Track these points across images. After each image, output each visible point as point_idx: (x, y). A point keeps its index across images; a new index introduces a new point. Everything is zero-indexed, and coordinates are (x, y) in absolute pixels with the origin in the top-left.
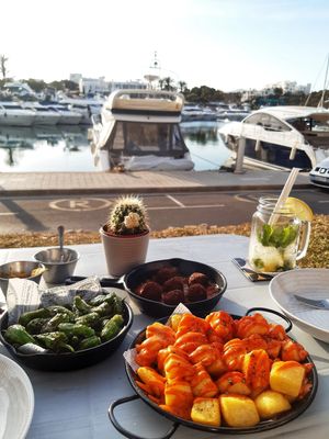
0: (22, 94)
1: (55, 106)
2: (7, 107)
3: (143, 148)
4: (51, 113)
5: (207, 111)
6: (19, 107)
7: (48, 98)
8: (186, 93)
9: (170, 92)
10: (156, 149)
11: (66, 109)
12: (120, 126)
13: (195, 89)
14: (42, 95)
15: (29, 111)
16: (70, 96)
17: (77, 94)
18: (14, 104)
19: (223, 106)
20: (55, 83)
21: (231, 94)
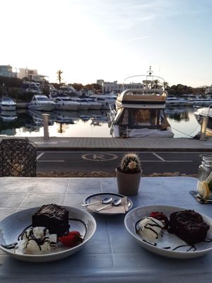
0: (70, 92)
1: (87, 99)
2: (64, 100)
3: (140, 124)
4: (85, 103)
5: (182, 100)
7: (84, 94)
8: (168, 89)
9: (157, 90)
10: (149, 124)
11: (93, 101)
12: (126, 112)
13: (174, 87)
14: (80, 93)
15: (75, 102)
16: (96, 93)
17: (101, 92)
18: (67, 98)
19: (192, 97)
20: (88, 86)
21: (197, 89)
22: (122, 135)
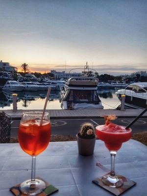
0: (32, 78)
1: (45, 83)
2: (28, 84)
3: (81, 100)
4: (42, 86)
5: (107, 84)
6: (32, 84)
7: (42, 80)
8: (98, 77)
9: (91, 78)
11: (49, 84)
12: (72, 92)
13: (102, 75)
14: (40, 79)
15: (36, 85)
16: (51, 79)
17: (54, 78)
18: (30, 82)
19: (113, 82)
20: (45, 74)
21: (117, 77)
22: (69, 108)
